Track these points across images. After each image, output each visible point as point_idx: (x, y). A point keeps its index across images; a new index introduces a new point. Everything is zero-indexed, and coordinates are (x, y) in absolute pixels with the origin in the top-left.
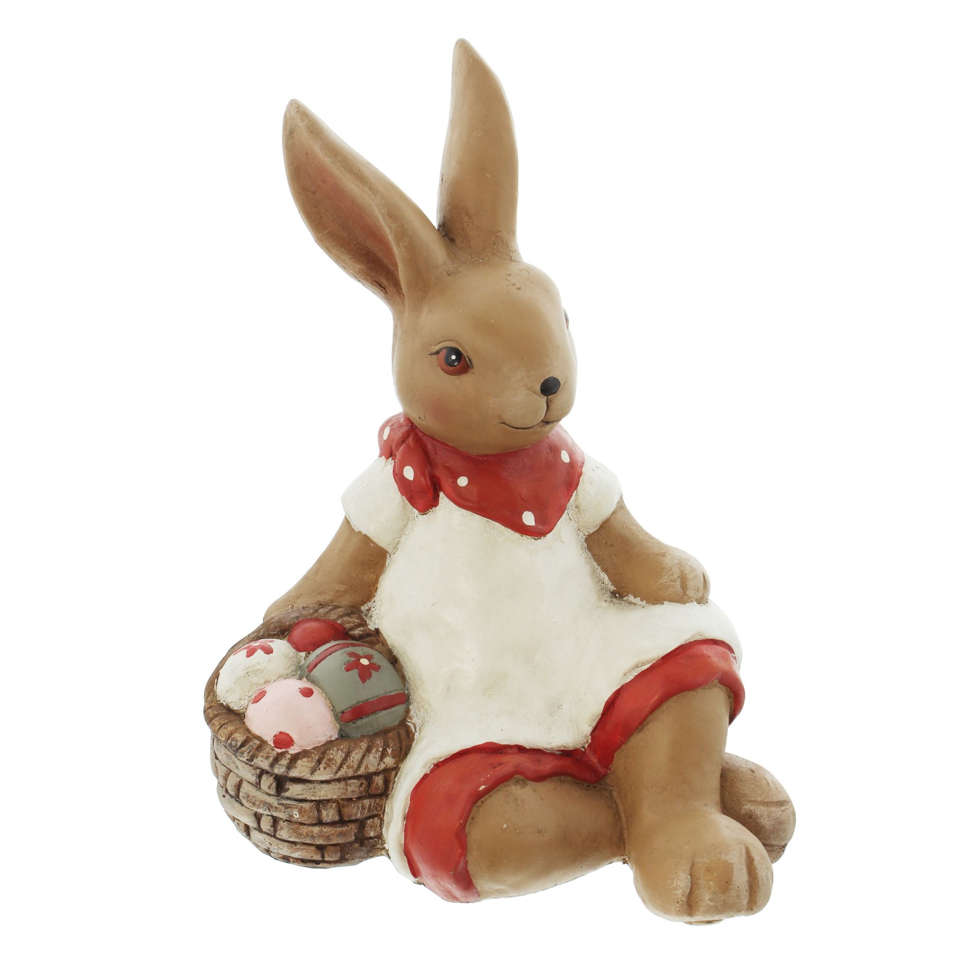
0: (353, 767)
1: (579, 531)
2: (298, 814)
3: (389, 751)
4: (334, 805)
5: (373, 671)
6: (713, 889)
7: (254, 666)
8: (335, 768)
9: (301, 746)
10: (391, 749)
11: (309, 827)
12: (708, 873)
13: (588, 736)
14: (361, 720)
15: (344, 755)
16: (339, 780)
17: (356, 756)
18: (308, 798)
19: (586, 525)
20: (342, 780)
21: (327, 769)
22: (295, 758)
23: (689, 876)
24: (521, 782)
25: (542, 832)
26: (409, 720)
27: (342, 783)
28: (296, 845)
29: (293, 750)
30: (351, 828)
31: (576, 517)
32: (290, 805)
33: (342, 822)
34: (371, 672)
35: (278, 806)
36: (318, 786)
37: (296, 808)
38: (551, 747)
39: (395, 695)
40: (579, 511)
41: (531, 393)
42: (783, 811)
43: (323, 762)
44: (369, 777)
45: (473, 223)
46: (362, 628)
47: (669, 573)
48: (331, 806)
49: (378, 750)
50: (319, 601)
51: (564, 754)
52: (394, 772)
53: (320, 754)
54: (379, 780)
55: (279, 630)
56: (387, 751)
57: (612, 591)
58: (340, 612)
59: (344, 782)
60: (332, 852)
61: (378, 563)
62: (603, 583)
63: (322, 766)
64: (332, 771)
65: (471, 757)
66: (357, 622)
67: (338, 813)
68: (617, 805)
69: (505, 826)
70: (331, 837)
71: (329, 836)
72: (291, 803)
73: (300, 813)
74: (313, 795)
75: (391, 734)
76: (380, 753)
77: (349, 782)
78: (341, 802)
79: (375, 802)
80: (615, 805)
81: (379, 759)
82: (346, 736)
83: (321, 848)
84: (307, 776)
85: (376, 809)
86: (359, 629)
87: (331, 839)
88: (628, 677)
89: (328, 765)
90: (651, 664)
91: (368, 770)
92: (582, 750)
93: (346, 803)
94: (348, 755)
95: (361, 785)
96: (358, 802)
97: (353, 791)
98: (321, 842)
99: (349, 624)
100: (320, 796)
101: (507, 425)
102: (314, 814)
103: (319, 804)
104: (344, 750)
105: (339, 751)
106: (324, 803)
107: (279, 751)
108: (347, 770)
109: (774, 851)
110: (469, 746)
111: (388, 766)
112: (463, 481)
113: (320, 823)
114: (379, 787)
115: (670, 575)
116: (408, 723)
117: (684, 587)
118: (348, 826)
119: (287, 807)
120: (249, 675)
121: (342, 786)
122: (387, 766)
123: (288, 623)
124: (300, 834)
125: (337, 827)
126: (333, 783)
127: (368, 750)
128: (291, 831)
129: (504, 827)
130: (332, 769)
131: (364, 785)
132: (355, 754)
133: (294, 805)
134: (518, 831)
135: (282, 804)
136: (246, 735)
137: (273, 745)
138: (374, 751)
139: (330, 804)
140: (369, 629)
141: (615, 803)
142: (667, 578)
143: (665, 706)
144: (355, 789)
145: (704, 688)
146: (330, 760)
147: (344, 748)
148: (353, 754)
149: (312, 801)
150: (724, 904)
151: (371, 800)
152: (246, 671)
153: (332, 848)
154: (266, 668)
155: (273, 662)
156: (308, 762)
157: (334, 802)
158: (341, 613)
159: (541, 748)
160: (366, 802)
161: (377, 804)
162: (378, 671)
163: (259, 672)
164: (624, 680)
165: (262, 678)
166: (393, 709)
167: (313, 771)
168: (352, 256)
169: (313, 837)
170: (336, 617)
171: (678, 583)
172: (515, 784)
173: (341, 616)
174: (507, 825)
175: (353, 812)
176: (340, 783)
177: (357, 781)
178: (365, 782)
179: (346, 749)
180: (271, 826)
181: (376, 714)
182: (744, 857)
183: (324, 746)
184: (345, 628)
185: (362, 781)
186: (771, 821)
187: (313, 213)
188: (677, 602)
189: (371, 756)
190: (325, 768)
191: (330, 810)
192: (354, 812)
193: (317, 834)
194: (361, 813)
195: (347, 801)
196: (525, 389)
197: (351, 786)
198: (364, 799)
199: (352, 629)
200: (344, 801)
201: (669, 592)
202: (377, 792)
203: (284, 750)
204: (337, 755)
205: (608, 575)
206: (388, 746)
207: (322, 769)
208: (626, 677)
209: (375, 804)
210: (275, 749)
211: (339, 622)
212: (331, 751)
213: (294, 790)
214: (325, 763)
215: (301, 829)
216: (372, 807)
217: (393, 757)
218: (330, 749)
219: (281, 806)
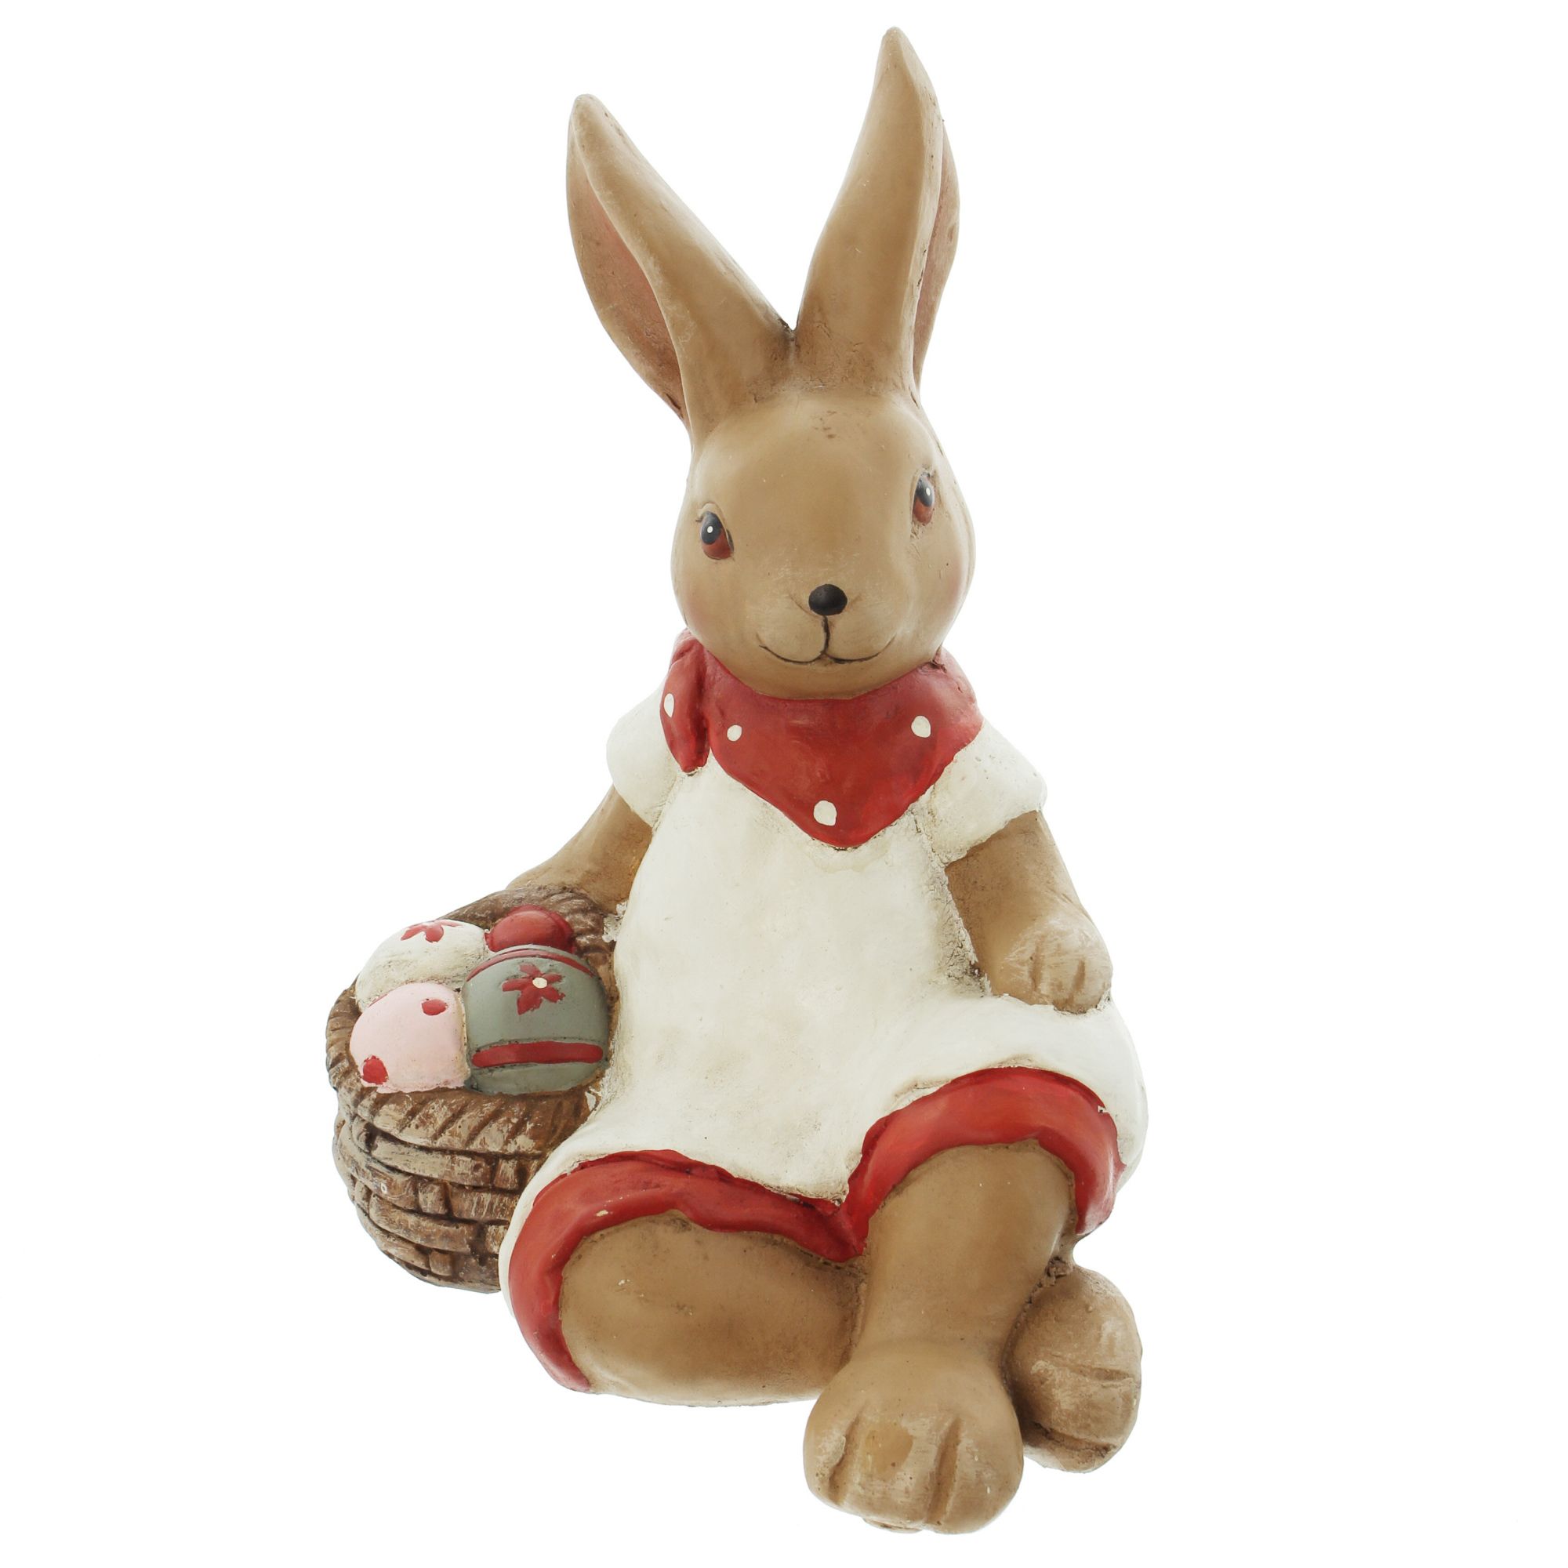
0: (459, 1136)
1: (933, 854)
2: (386, 1188)
3: (529, 1126)
4: (437, 1188)
5: (545, 1000)
6: (870, 1469)
7: (403, 954)
8: (431, 1130)
9: (395, 1086)
10: (532, 1125)
11: (403, 1214)
12: (871, 1440)
13: (845, 1184)
14: (501, 1069)
15: (450, 1114)
16: (443, 1151)
17: (469, 1120)
18: (400, 1167)
19: (943, 845)
20: (448, 1152)
21: (421, 1128)
22: (383, 1100)
23: (844, 1438)
24: (678, 1222)
25: (686, 1308)
26: (593, 1090)
27: (446, 1157)
28: (388, 1237)
29: (383, 1089)
30: (462, 1231)
31: (929, 830)
32: (378, 1171)
33: (449, 1217)
34: (541, 1001)
35: (365, 1169)
36: (414, 1153)
37: (385, 1179)
38: (777, 1185)
39: (570, 1045)
40: (934, 821)
41: (795, 606)
42: (1104, 1387)
43: (418, 1116)
44: (492, 1160)
45: (825, 324)
46: (592, 936)
47: (1019, 949)
48: (433, 1189)
49: (509, 1121)
50: (563, 883)
51: (802, 1202)
52: (536, 1162)
53: (418, 1104)
54: (508, 1169)
55: (490, 912)
56: (526, 1126)
57: (973, 963)
58: (576, 905)
59: (449, 1157)
60: (437, 1262)
61: (642, 841)
62: (961, 947)
63: (415, 1122)
64: (427, 1134)
65: (629, 1166)
66: (590, 926)
67: (442, 1203)
68: (858, 1306)
69: (623, 1282)
70: (433, 1238)
71: (430, 1236)
72: (380, 1170)
73: (389, 1188)
74: (405, 1165)
75: (545, 1102)
76: (511, 1126)
77: (457, 1157)
78: (450, 1186)
79: (501, 1201)
80: (856, 1304)
81: (506, 1135)
82: (477, 1089)
83: (422, 1251)
84: (395, 1133)
85: (502, 1211)
86: (588, 937)
87: (433, 1240)
88: (901, 1101)
89: (423, 1123)
90: (938, 1088)
91: (486, 1147)
92: (833, 1204)
93: (455, 1190)
94: (456, 1116)
95: (476, 1168)
96: (472, 1194)
97: (463, 1174)
98: (418, 1241)
99: (579, 925)
100: (415, 1169)
101: (769, 651)
102: (407, 1194)
103: (418, 1181)
104: (453, 1107)
105: (445, 1107)
106: (425, 1182)
107: (366, 1084)
108: (450, 1137)
109: (1079, 1450)
110: (637, 1150)
111: (522, 1150)
112: (734, 733)
113: (418, 1211)
114: (508, 1178)
115: (1020, 952)
116: (587, 1094)
117: (1035, 977)
118: (457, 1228)
119: (375, 1173)
120: (390, 966)
121: (447, 1162)
122: (519, 1147)
123: (504, 906)
124: (391, 1220)
125: (440, 1225)
126: (434, 1154)
127: (494, 1116)
128: (380, 1213)
129: (620, 1284)
130: (428, 1131)
131: (481, 1170)
132: (469, 1118)
133: (383, 1173)
134: (643, 1295)
135: (369, 1167)
136: (340, 1051)
137: (362, 1074)
138: (501, 1120)
139: (431, 1185)
140: (602, 939)
141: (857, 1301)
142: (1014, 957)
143: (935, 1160)
144: (465, 1171)
145: (1007, 1148)
146: (428, 1116)
147: (454, 1103)
148: (465, 1117)
149: (408, 1174)
150: (883, 1498)
151: (494, 1196)
152: (389, 959)
153: (438, 1255)
154: (417, 961)
155: (430, 954)
156: (395, 1110)
157: (438, 1184)
158: (575, 907)
159: (760, 1183)
160: (487, 1197)
161: (504, 1205)
162: (555, 1002)
163: (404, 964)
164: (895, 1104)
165: (405, 974)
166: (560, 1066)
167: (403, 1125)
168: (639, 351)
169: (407, 1230)
170: (566, 911)
171: (1026, 970)
172: (667, 1223)
173: (574, 912)
174: (626, 1281)
175: (463, 1207)
176: (443, 1156)
177: (470, 1159)
178: (484, 1165)
179: (457, 1106)
180: (363, 1199)
181: (527, 1066)
182: (942, 1432)
183: (429, 1094)
184: (572, 931)
185: (479, 1162)
186: (1074, 1397)
187: (595, 276)
188: (1020, 999)
189: (495, 1126)
190: (417, 1127)
191: (428, 1195)
192: (466, 1208)
193: (412, 1226)
194: (476, 1212)
195: (457, 1188)
196: (786, 597)
197: (459, 1165)
198: (484, 1192)
199: (581, 934)
200: (453, 1186)
201: (1012, 979)
202: (504, 1187)
203: (373, 1085)
204: (439, 1112)
205: (971, 935)
206: (530, 1119)
207: (413, 1126)
208: (898, 1100)
209: (501, 1204)
210: (362, 1080)
211: (567, 919)
212: (434, 1103)
213: (382, 1149)
214: (420, 1118)
215: (393, 1214)
216: (494, 1207)
217: (534, 1137)
218: (433, 1099)
219: (368, 1171)
